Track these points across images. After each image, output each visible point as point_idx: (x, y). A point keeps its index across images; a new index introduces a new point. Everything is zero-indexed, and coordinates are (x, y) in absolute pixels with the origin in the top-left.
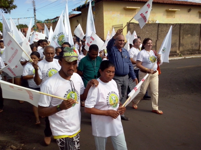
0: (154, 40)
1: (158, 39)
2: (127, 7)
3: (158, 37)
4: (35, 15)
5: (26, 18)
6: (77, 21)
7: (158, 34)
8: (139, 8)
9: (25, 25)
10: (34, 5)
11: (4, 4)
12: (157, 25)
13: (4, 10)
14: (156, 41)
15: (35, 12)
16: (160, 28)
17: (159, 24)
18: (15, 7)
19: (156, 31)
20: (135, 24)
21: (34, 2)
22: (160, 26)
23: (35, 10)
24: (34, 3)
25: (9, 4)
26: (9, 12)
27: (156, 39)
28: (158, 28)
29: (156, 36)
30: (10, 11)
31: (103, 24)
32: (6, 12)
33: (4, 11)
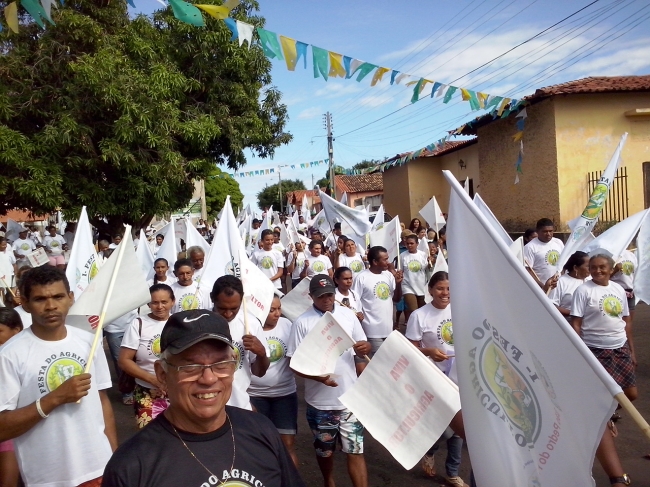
2: (639, 111)
4: (331, 154)
6: (461, 162)
9: (298, 181)
10: (329, 126)
11: (261, 133)
13: (259, 149)
15: (330, 146)
18: (287, 139)
21: (328, 117)
23: (330, 139)
24: (328, 120)
25: (273, 132)
26: (271, 152)
30: (272, 150)
31: (556, 172)
32: (263, 155)
33: (257, 153)
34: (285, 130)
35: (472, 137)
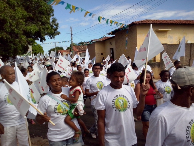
0: (187, 60)
1: (191, 58)
2: (159, 29)
3: (191, 57)
4: (72, 39)
5: (64, 42)
6: (110, 43)
7: (191, 54)
8: (171, 29)
9: (61, 47)
10: (71, 31)
11: (51, 31)
12: (190, 45)
13: (50, 36)
14: (189, 60)
15: (72, 37)
16: (193, 48)
17: (191, 44)
18: (59, 33)
19: (189, 51)
20: (168, 45)
21: (71, 28)
22: (192, 46)
23: (72, 34)
25: (54, 31)
27: (189, 59)
28: (191, 48)
29: (189, 56)
30: (54, 37)
32: (51, 38)
33: (49, 37)
34: (58, 31)
35: (113, 35)
